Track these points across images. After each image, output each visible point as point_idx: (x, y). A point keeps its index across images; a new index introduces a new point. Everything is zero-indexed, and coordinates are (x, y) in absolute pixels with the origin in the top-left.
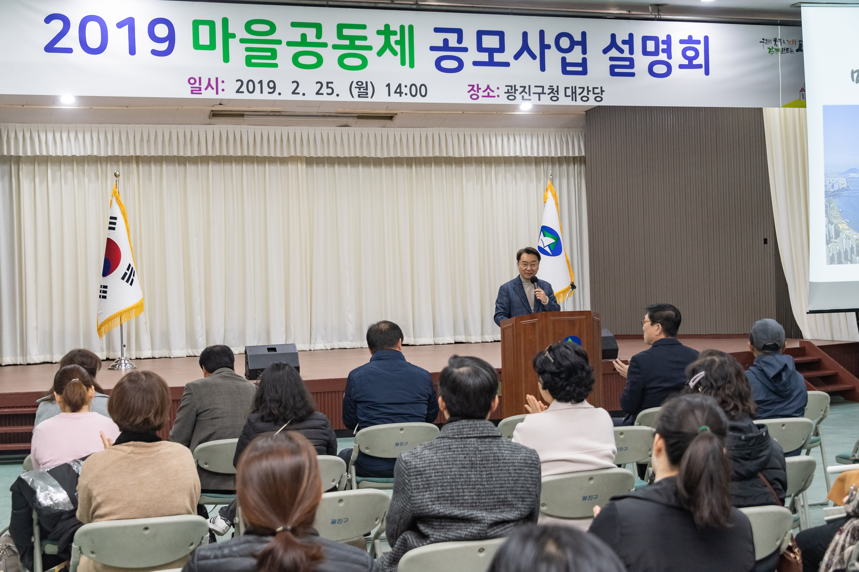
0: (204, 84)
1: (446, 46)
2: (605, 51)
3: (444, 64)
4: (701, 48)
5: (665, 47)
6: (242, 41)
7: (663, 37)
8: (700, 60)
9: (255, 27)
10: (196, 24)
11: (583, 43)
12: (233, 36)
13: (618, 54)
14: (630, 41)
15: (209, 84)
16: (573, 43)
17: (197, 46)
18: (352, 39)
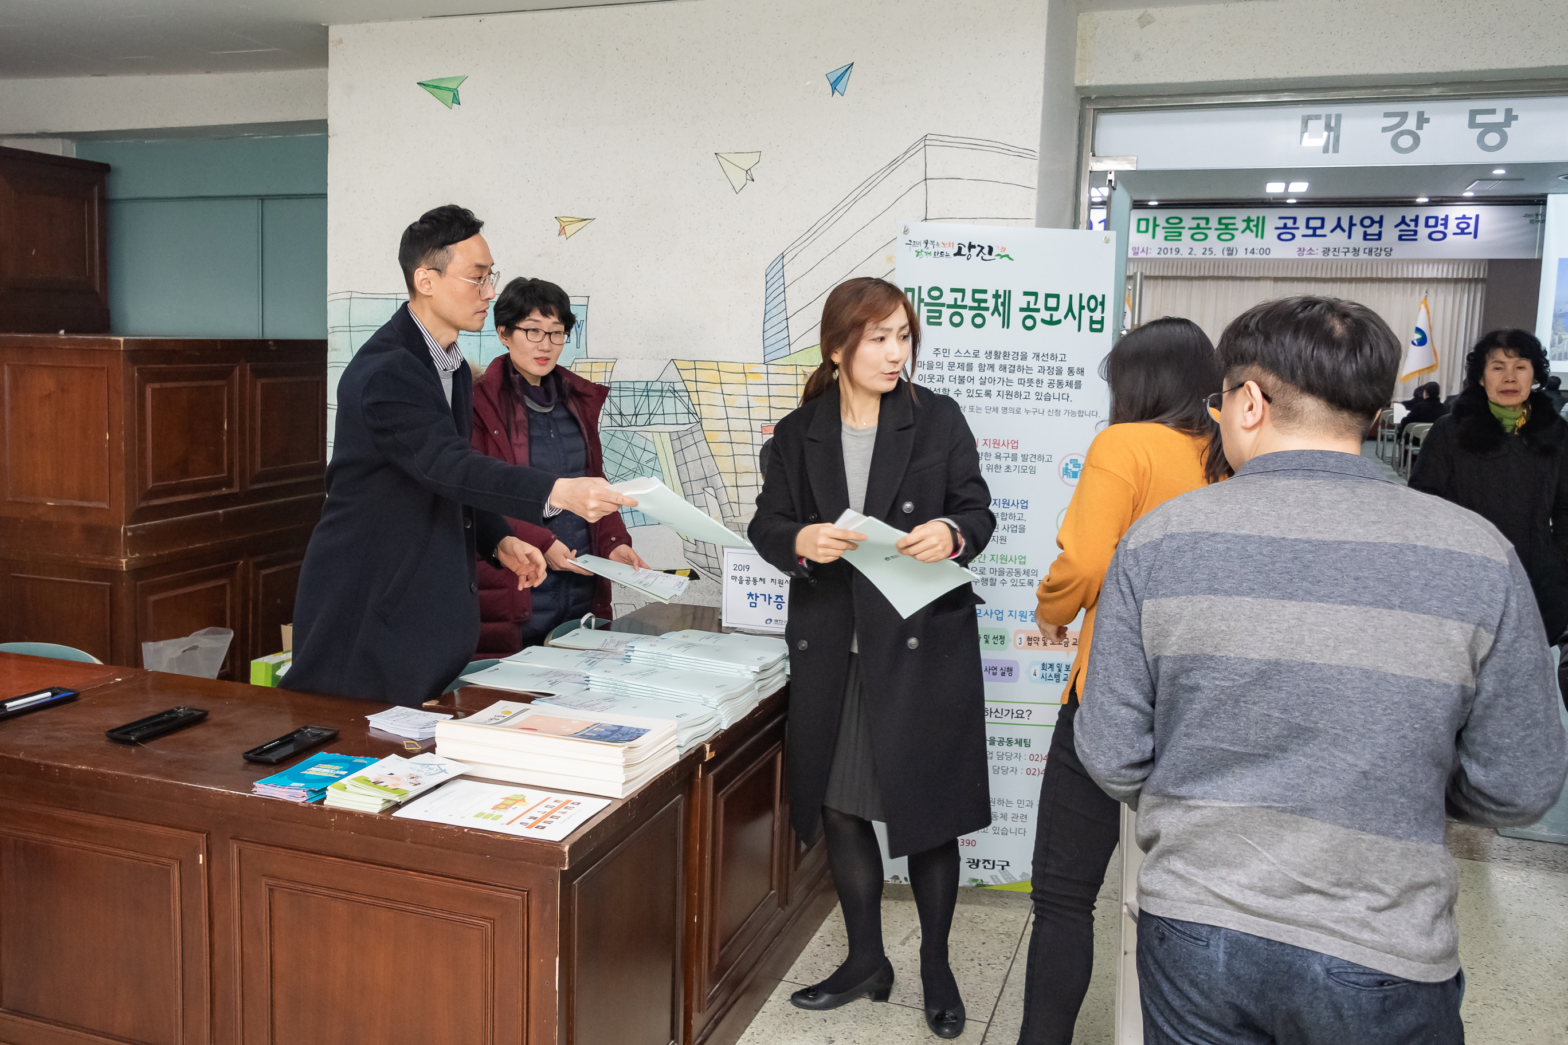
0: (1141, 250)
1: (1285, 227)
2: (1397, 226)
3: (1283, 237)
4: (1472, 222)
5: (1443, 222)
6: (1164, 228)
7: (1442, 216)
8: (1471, 229)
9: (1171, 221)
10: (1139, 220)
11: (1381, 223)
12: (1158, 225)
13: (1406, 228)
14: (1416, 220)
15: (1143, 251)
16: (1373, 222)
17: (1139, 231)
18: (1227, 225)
